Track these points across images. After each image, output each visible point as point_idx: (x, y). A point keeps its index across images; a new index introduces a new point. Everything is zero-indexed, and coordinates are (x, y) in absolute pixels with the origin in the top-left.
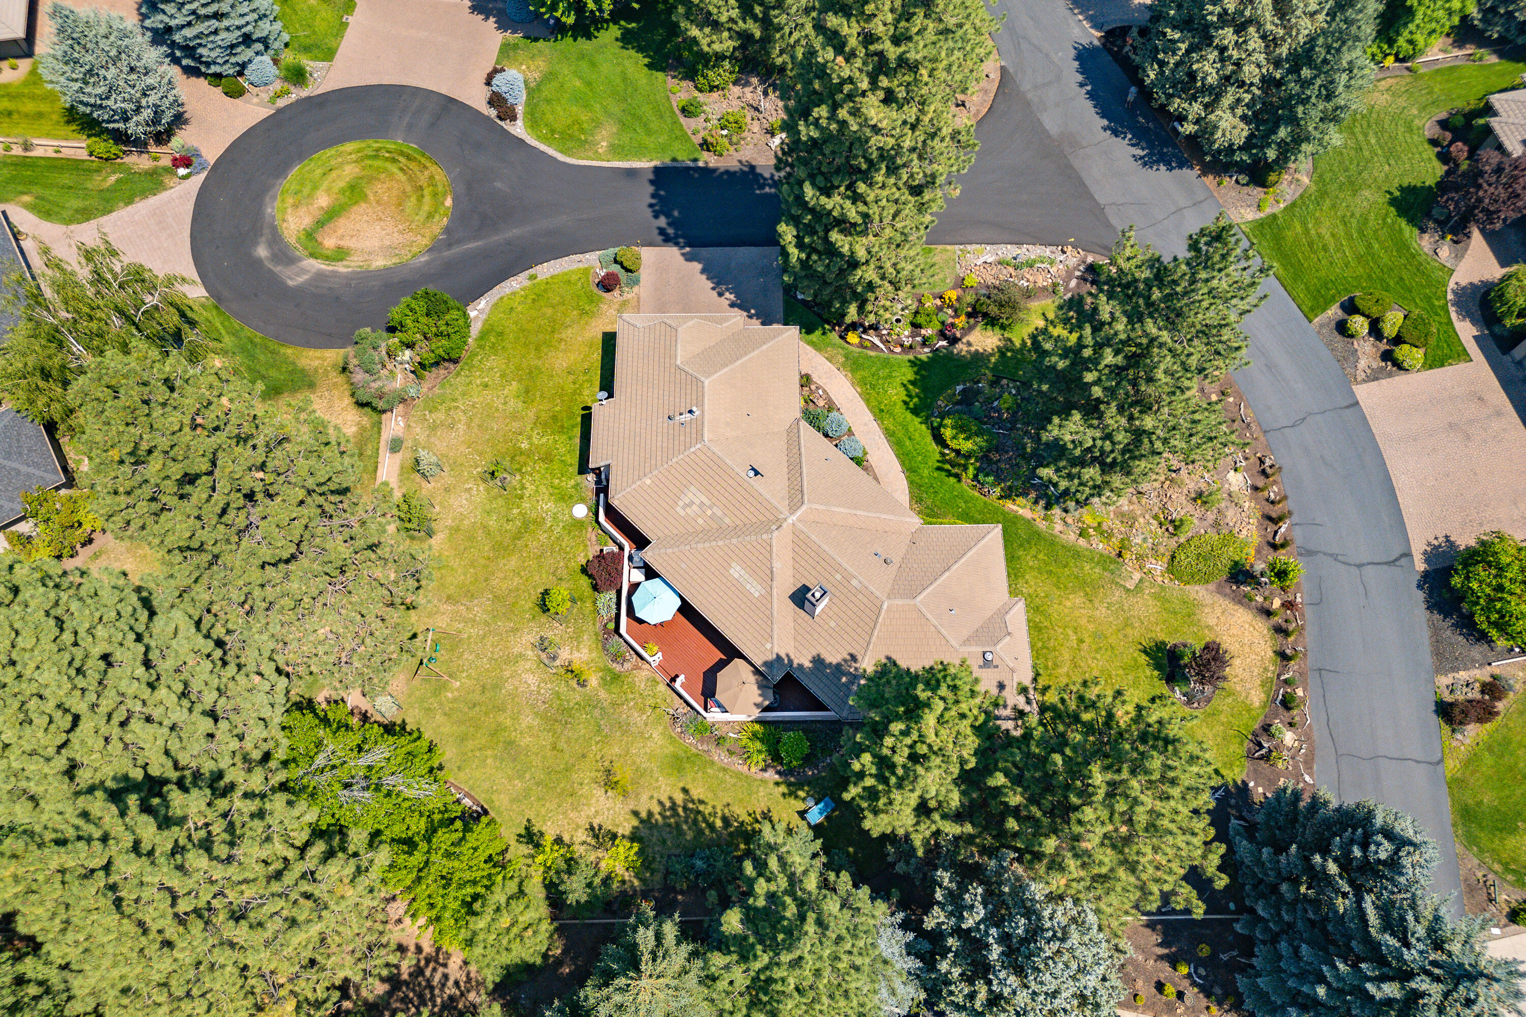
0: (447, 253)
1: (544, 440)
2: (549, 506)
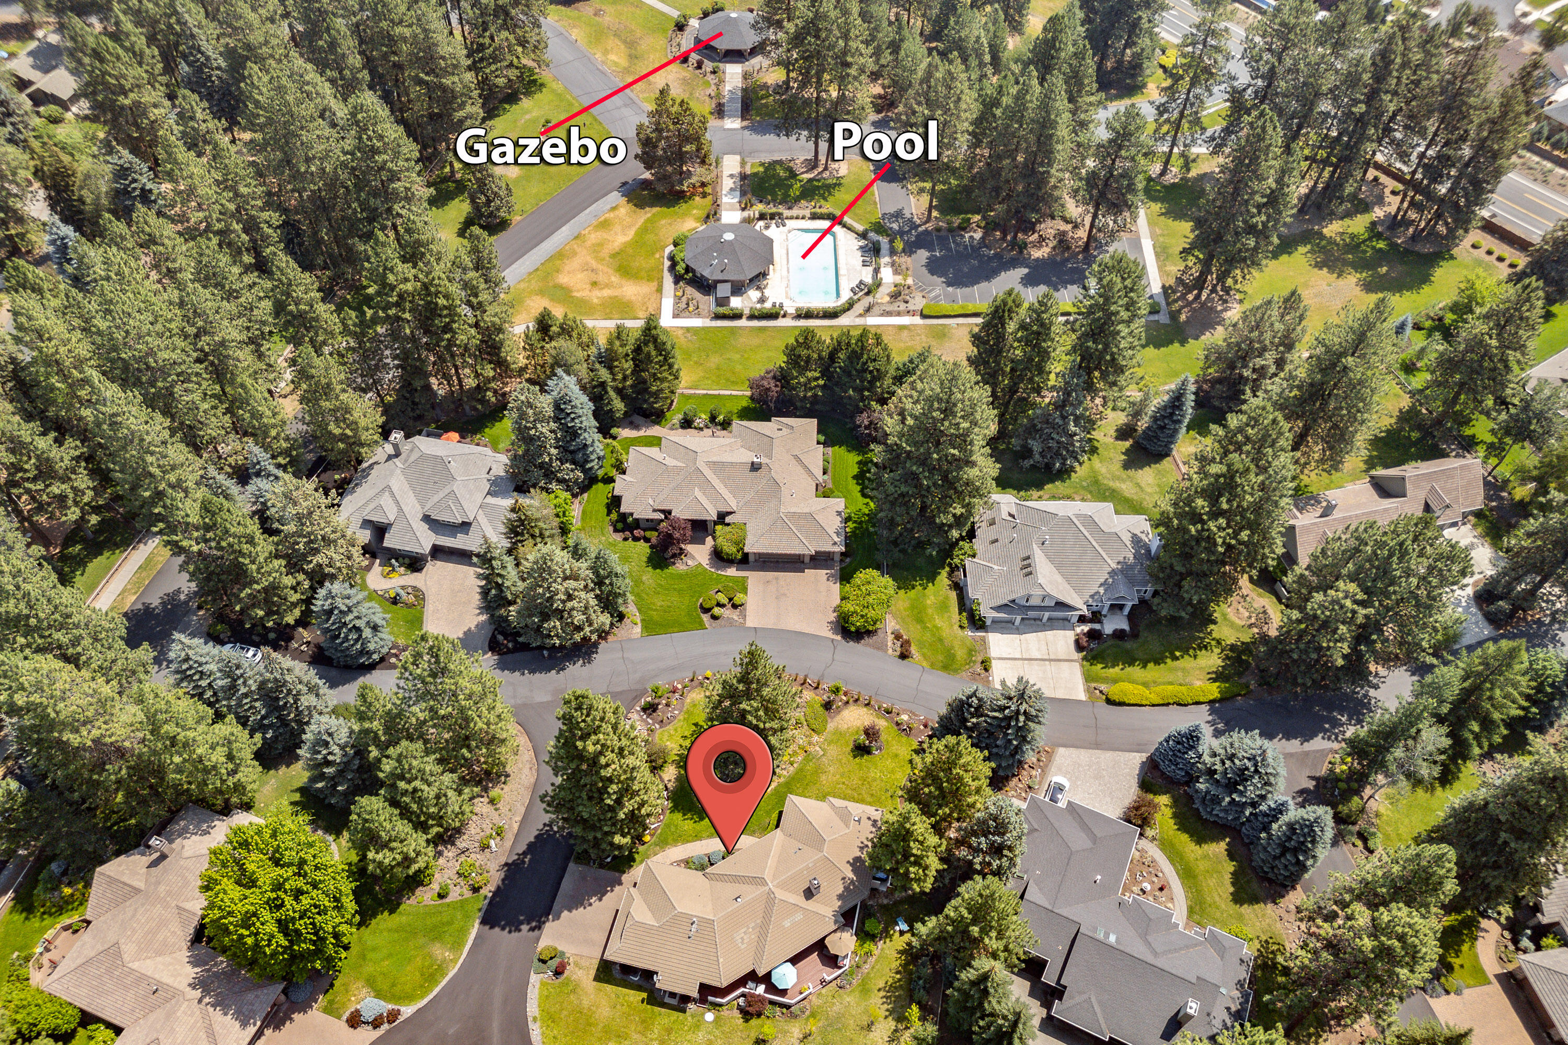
1: (656, 1031)
2: (701, 1036)
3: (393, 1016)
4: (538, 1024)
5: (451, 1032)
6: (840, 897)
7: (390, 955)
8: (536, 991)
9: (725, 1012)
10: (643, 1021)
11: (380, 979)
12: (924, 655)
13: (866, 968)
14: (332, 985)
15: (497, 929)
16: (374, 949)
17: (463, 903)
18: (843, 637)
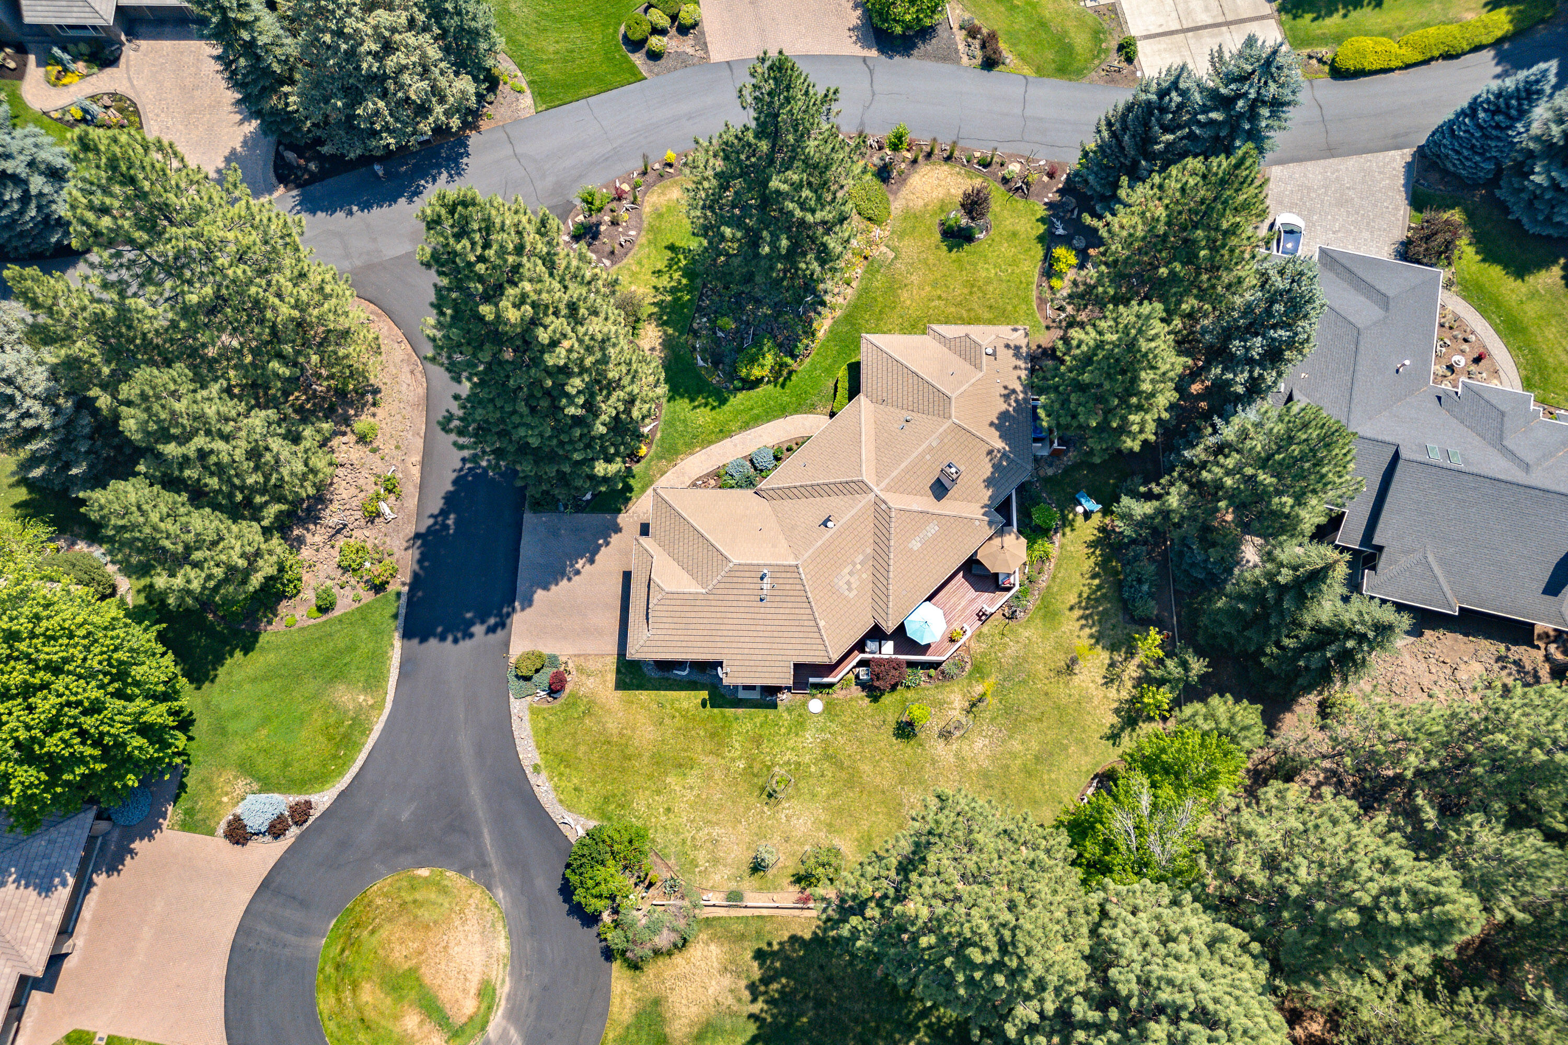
0: (496, 868)
1: (737, 745)
2: (809, 737)
3: (301, 813)
4: (544, 774)
5: (405, 816)
6: (989, 482)
7: (266, 720)
8: (527, 725)
9: (838, 694)
10: (713, 735)
11: (260, 760)
12: (1021, 56)
13: (1043, 581)
14: (183, 787)
15: (433, 642)
16: (236, 715)
17: (363, 613)
18: (882, 50)
